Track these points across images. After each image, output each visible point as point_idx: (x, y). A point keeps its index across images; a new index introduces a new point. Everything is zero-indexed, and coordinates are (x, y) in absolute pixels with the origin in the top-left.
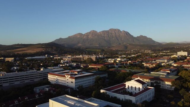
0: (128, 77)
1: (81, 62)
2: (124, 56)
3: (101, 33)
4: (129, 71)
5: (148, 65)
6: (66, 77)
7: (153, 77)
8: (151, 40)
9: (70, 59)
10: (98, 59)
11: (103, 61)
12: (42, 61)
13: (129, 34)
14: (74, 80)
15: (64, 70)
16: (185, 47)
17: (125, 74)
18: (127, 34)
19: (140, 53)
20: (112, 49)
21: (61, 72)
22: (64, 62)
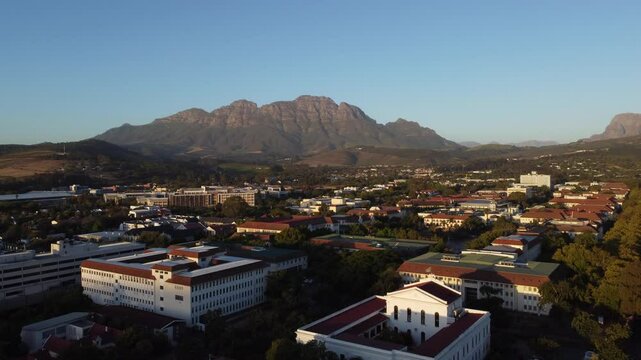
0: (384, 269)
1: (206, 213)
2: (352, 188)
3: (271, 108)
4: (383, 245)
5: (437, 221)
6: (154, 279)
7: (475, 269)
8: (431, 135)
9: (164, 201)
10: (263, 201)
11: (282, 208)
12: (55, 207)
13: (362, 113)
14: (187, 289)
15: (143, 246)
16: (536, 158)
17: (372, 259)
18: (355, 115)
19: (401, 178)
20: (307, 165)
21: (134, 256)
22: (141, 213)
